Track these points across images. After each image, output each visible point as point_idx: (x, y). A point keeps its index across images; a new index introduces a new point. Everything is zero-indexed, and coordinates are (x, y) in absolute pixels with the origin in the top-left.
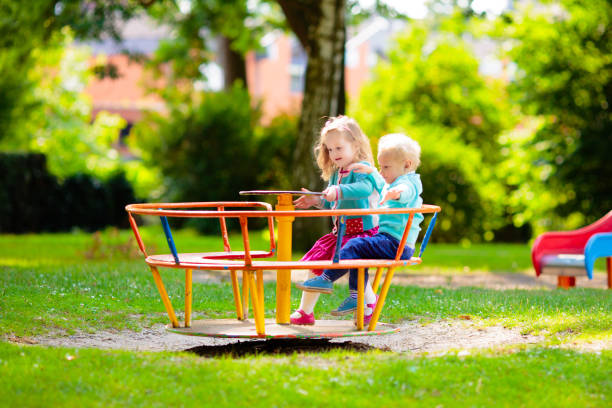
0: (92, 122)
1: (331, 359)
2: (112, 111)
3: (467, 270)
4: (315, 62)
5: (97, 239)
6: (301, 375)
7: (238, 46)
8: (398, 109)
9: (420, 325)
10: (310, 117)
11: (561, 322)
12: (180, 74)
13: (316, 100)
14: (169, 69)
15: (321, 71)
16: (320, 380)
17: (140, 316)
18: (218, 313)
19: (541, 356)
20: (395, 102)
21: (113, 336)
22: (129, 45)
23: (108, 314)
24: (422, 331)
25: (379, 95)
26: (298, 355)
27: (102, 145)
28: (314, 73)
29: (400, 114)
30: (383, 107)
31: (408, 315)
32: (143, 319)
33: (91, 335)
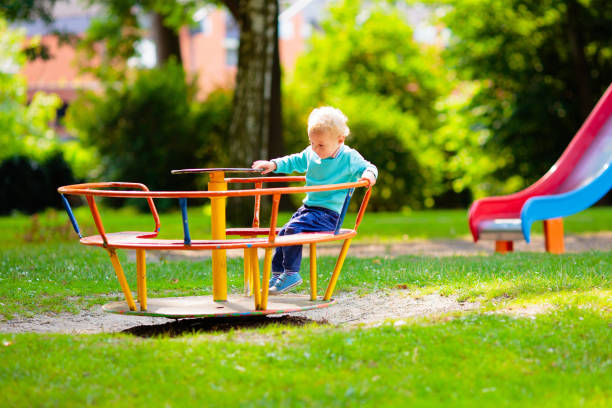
0: (28, 103)
1: (268, 334)
2: (48, 92)
3: (406, 238)
4: (247, 36)
5: (35, 221)
6: (238, 352)
7: (170, 22)
8: (333, 79)
9: (357, 296)
10: (245, 91)
11: (497, 288)
12: (112, 52)
13: (250, 73)
14: (102, 47)
15: (253, 45)
16: (257, 355)
17: (78, 298)
18: (156, 292)
19: (476, 323)
20: (330, 73)
21: (51, 320)
22: (59, 25)
23: (44, 298)
24: (359, 303)
25: (315, 66)
26: (235, 332)
27: (40, 126)
28: (247, 47)
29: (336, 84)
30: (320, 77)
31: (345, 286)
32: (80, 301)
33: (30, 319)
